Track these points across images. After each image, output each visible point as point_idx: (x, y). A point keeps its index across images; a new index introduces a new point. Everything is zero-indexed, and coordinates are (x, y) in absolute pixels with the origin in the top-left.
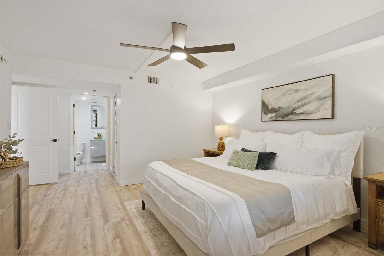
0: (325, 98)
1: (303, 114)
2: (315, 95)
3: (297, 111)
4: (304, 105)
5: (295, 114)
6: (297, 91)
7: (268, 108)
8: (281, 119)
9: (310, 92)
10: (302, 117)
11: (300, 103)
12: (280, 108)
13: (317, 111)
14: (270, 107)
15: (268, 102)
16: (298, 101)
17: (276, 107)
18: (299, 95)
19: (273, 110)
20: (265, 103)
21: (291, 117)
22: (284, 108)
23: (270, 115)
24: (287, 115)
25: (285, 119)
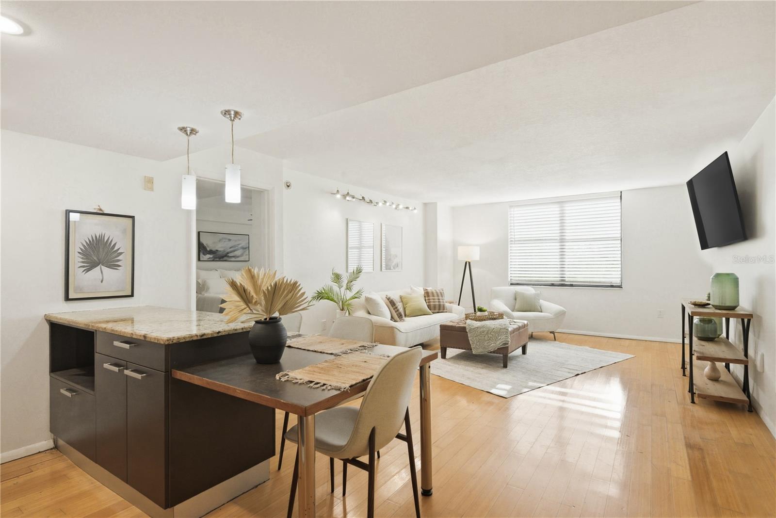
0: (246, 248)
1: (233, 257)
2: (240, 246)
3: (230, 255)
4: (234, 251)
5: (228, 257)
6: (230, 240)
7: (206, 249)
8: (218, 259)
9: (238, 243)
10: (233, 259)
11: (232, 249)
12: (217, 250)
13: (242, 255)
14: (208, 249)
15: (207, 245)
16: (231, 248)
17: (214, 249)
18: (231, 244)
19: (211, 252)
20: (203, 244)
21: (225, 258)
22: (220, 251)
23: (208, 256)
24: (223, 257)
25: (221, 260)
